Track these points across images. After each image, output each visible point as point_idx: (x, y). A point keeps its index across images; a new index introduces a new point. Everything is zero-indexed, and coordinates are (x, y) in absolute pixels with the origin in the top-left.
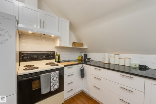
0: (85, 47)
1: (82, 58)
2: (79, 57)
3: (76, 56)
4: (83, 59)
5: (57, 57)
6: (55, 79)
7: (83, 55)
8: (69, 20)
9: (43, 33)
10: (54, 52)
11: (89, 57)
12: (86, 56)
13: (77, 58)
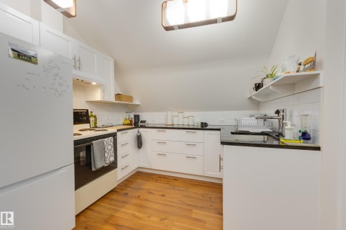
0: (136, 102)
1: (131, 121)
2: (126, 119)
3: (120, 118)
4: (133, 122)
5: (92, 119)
6: (110, 147)
7: (132, 116)
8: (113, 57)
9: (80, 79)
10: (87, 110)
11: (142, 118)
12: (137, 117)
13: (122, 122)
